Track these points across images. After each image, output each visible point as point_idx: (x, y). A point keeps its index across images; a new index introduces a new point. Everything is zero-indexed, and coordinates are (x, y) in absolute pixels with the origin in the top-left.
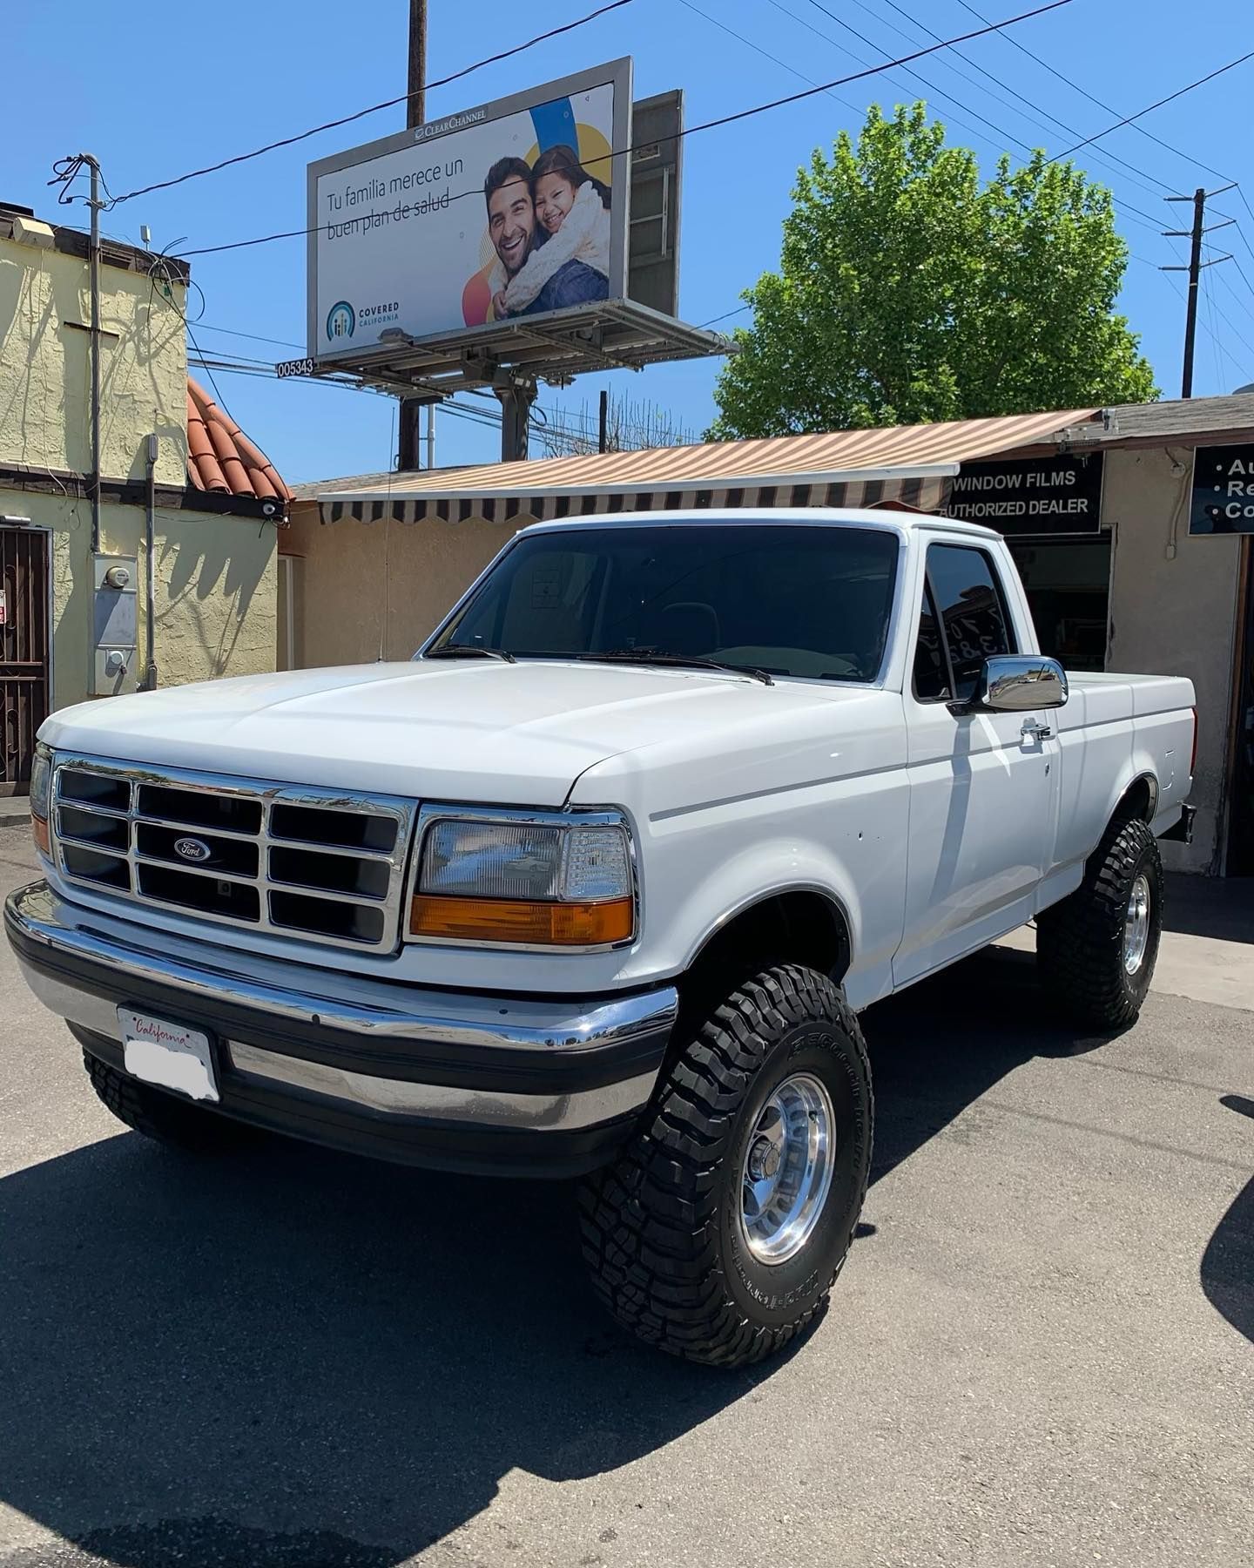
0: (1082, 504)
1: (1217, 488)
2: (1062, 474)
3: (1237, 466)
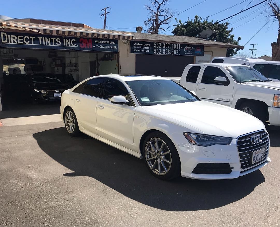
0: (116, 47)
1: (133, 47)
2: (113, 42)
3: (135, 44)
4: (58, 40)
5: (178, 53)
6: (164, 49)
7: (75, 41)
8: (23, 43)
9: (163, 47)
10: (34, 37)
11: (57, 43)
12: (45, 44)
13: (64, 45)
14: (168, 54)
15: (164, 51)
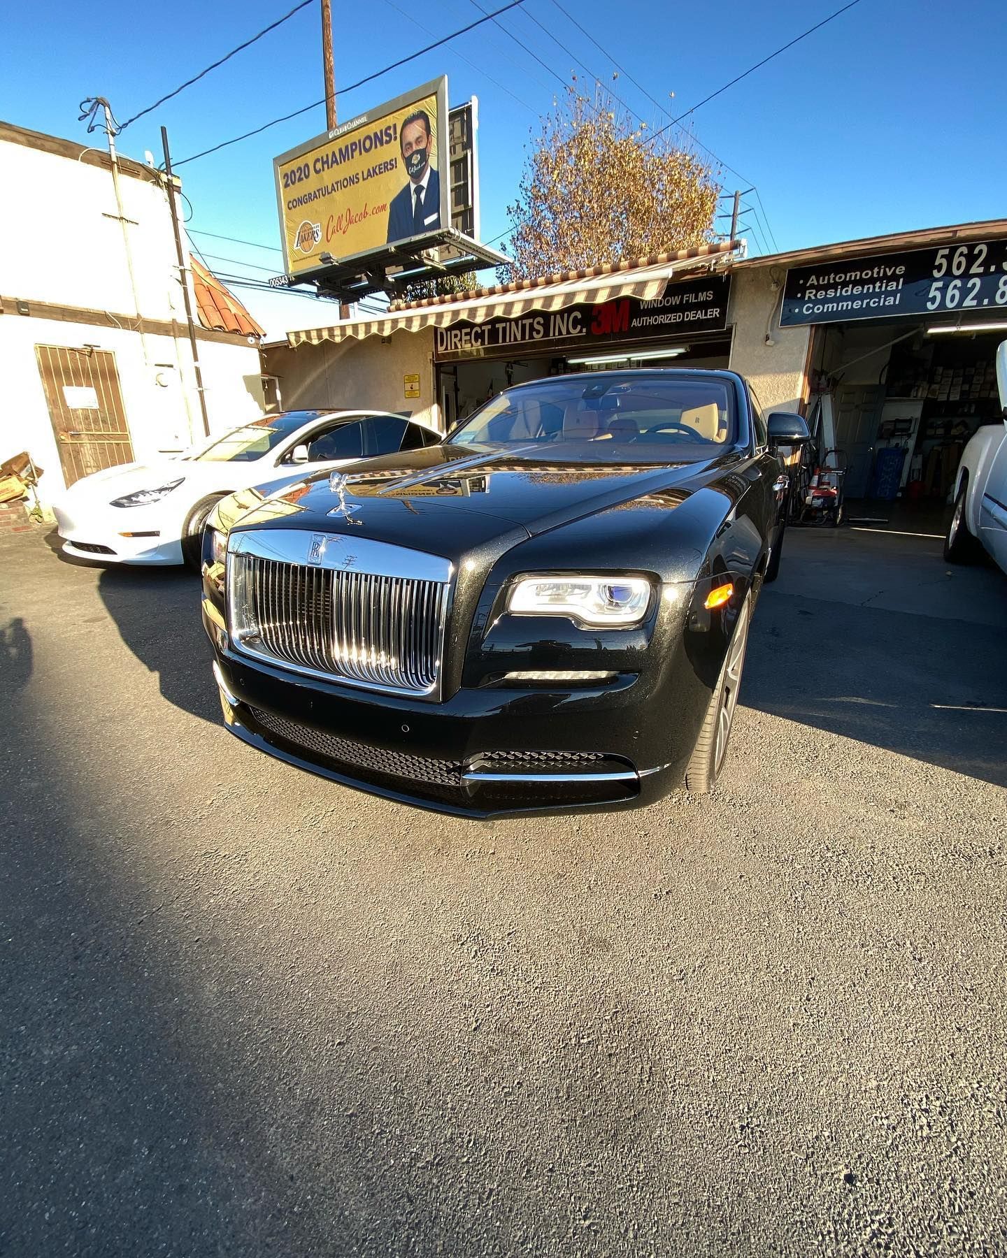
0: (716, 312)
1: (799, 295)
2: (705, 293)
4: (538, 323)
6: (1004, 277)
7: (579, 316)
8: (470, 345)
9: (998, 267)
10: (489, 327)
11: (534, 333)
13: (551, 334)
15: (1004, 289)
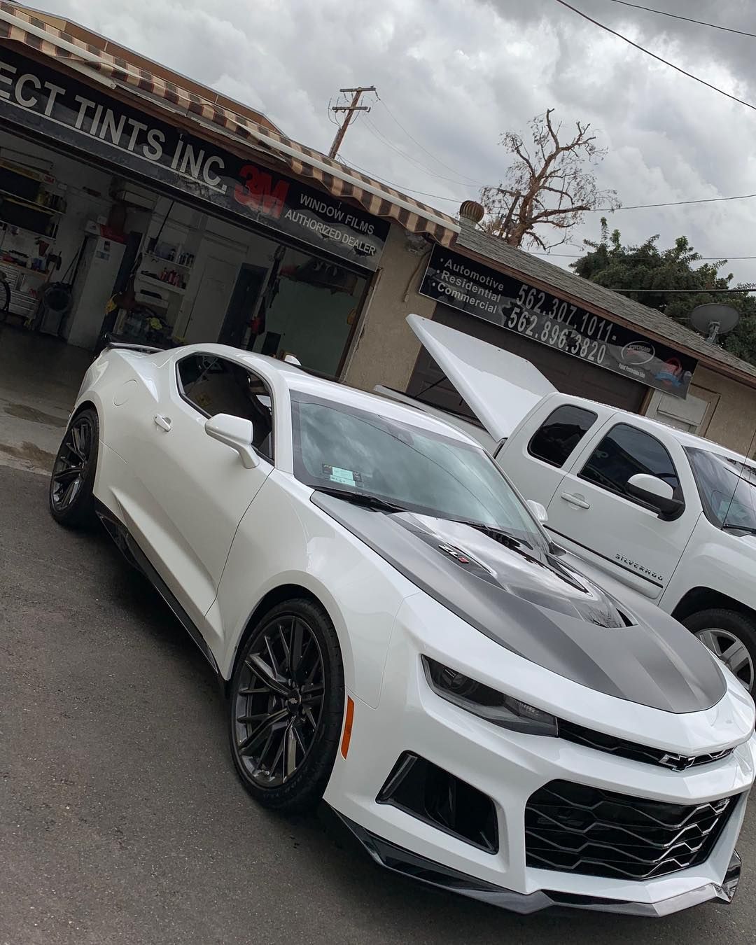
1: (438, 272)
2: (367, 224)
3: (449, 263)
4: (156, 138)
5: (595, 356)
6: (549, 323)
7: (222, 166)
8: (7, 95)
9: (547, 313)
10: (63, 92)
11: (146, 149)
12: (97, 135)
13: (174, 165)
14: (556, 343)
15: (546, 331)
